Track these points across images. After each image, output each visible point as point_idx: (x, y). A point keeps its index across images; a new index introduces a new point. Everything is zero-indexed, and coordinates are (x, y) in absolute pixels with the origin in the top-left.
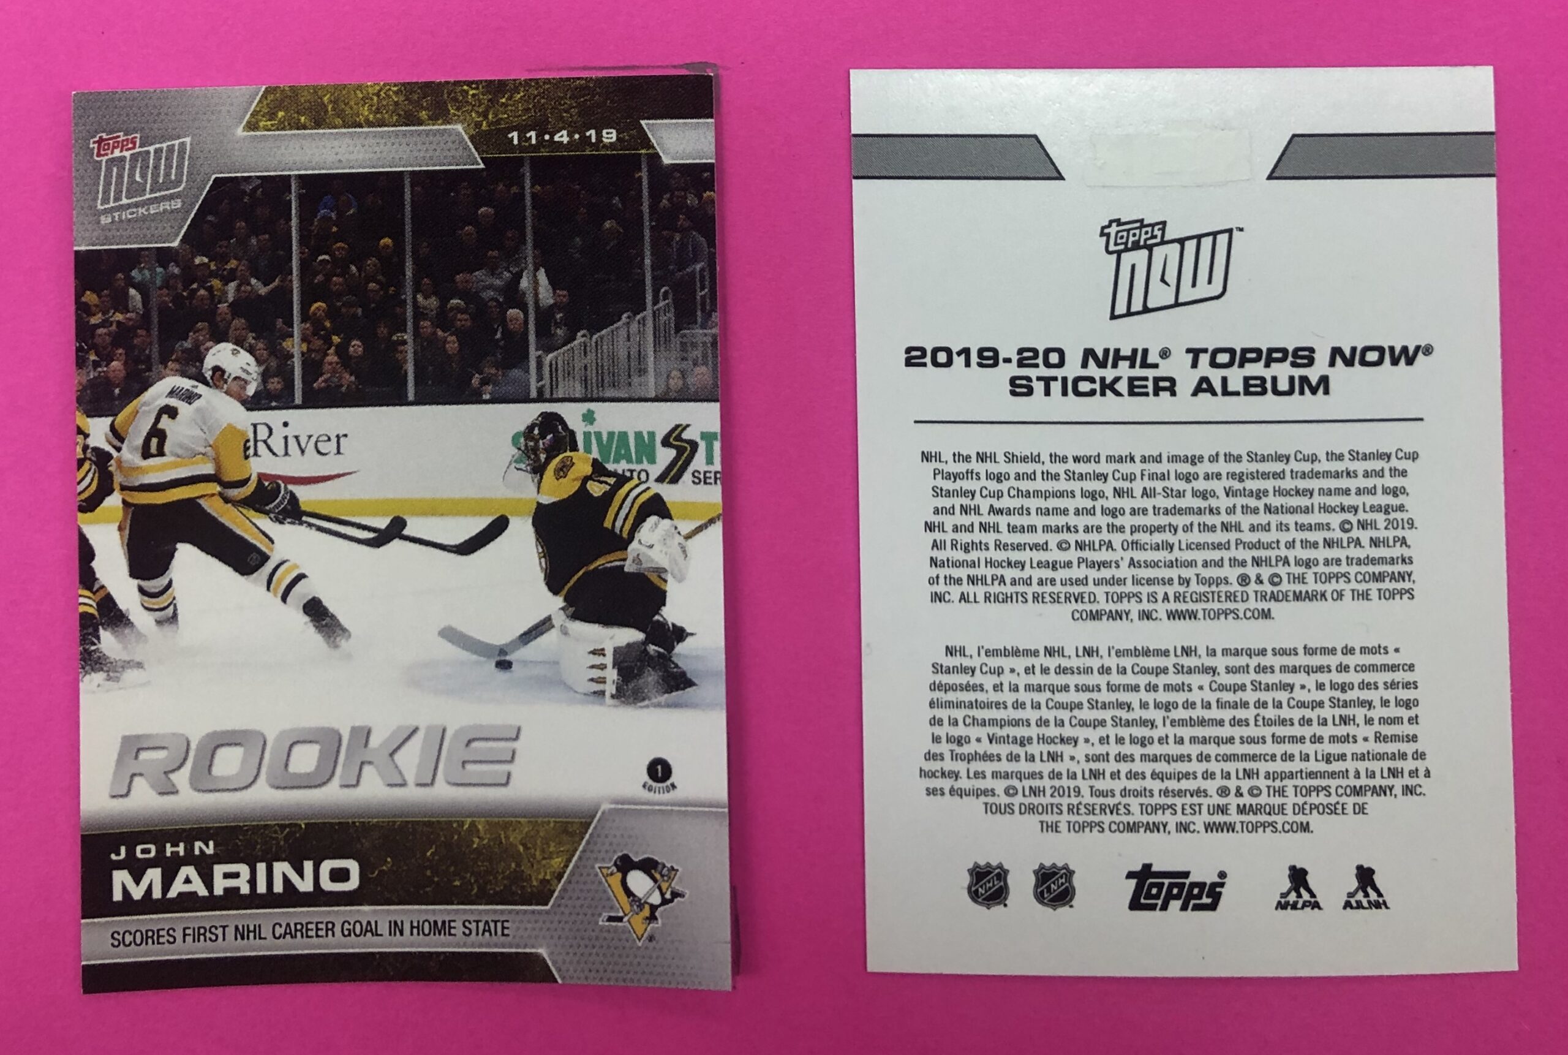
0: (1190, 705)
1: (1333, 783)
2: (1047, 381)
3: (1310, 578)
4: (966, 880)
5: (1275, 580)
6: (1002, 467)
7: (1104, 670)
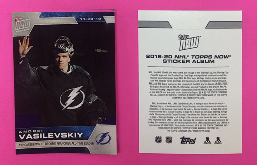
0: (191, 112)
1: (213, 124)
2: (169, 60)
3: (211, 92)
4: (155, 139)
5: (205, 92)
6: (161, 74)
7: (177, 106)
